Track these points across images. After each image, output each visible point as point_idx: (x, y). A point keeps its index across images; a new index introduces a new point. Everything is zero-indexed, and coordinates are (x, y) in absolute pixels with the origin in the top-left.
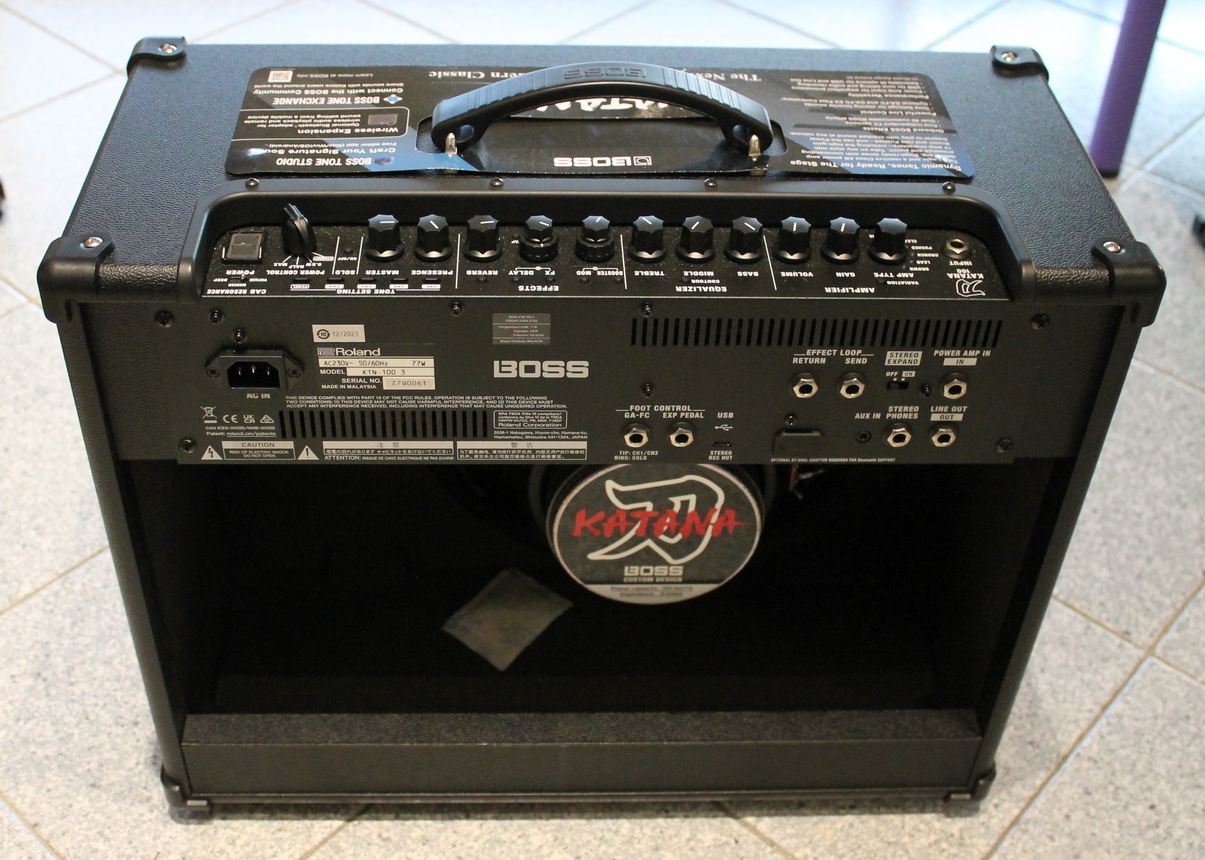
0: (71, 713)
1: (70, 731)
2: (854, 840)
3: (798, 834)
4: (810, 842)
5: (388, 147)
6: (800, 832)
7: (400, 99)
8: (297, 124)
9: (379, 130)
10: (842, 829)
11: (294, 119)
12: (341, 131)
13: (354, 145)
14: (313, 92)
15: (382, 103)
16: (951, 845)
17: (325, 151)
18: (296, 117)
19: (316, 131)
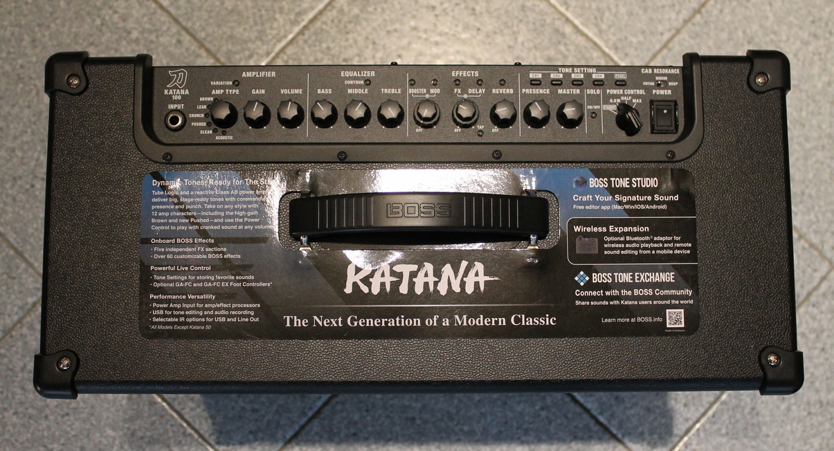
7: (577, 279)
9: (589, 229)
11: (656, 249)
12: (616, 230)
13: (605, 208)
14: (646, 292)
15: (591, 271)
17: (625, 199)
18: (653, 252)
19: (635, 229)
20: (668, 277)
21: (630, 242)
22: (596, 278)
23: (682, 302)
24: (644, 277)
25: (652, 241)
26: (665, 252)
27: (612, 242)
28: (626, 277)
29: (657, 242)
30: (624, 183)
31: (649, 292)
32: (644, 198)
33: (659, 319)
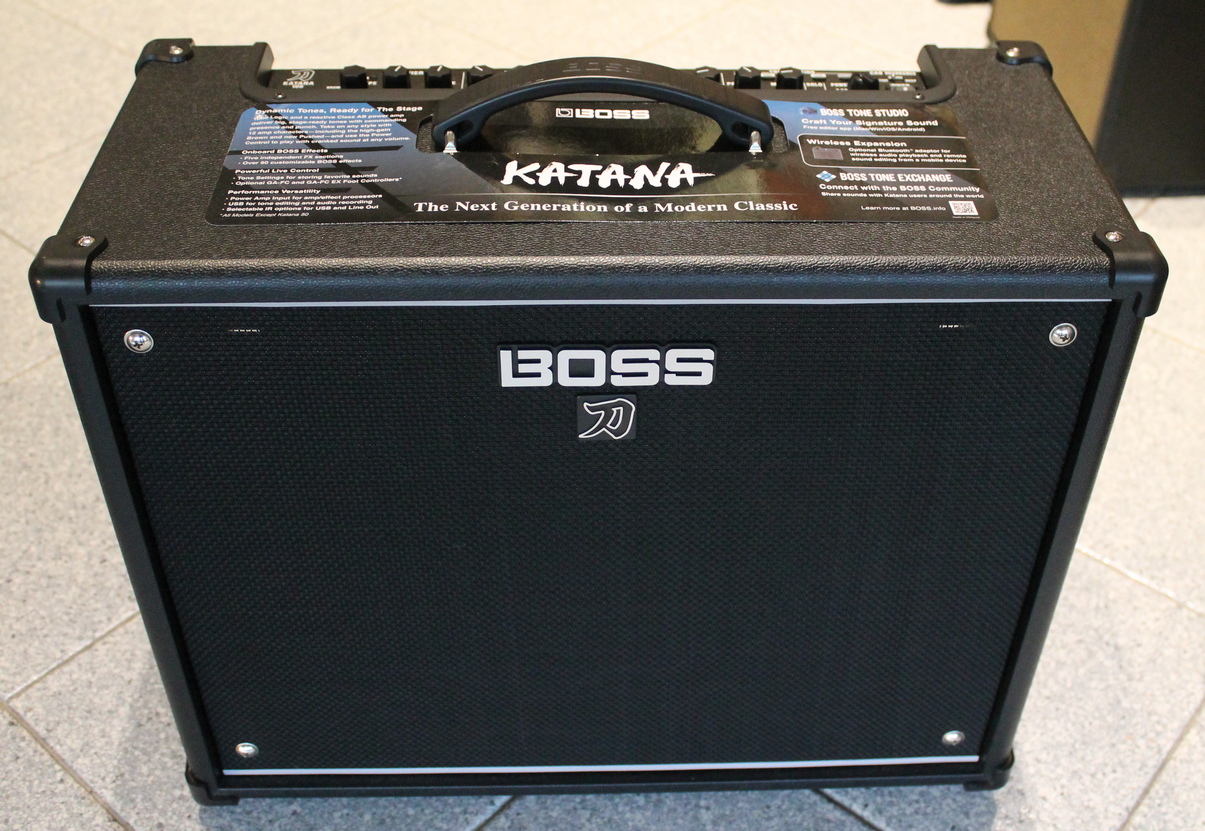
5: (809, 125)
7: (819, 176)
8: (911, 153)
9: (827, 143)
11: (920, 158)
12: (863, 144)
13: (845, 129)
14: (916, 188)
15: (837, 172)
17: (869, 124)
18: (917, 160)
19: (888, 144)
20: (943, 178)
21: (885, 153)
22: (845, 177)
23: (968, 196)
24: (910, 178)
25: (914, 153)
26: (933, 160)
27: (859, 153)
28: (886, 177)
29: (920, 153)
30: (864, 113)
31: (921, 188)
32: (892, 124)
33: (942, 209)
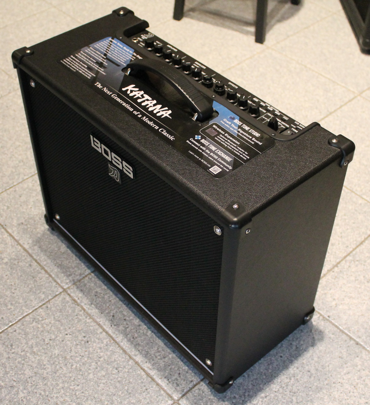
0: (362, 389)
1: (359, 381)
2: (71, 323)
3: (89, 327)
4: (86, 324)
6: (88, 327)
10: (74, 327)
16: (38, 319)
20: (229, 159)
21: (228, 142)
22: (203, 141)
23: (224, 168)
24: (220, 153)
25: (236, 147)
26: (237, 153)
27: (221, 137)
28: (213, 148)
29: (238, 149)
30: (247, 128)
31: (216, 157)
32: (249, 136)
33: (209, 166)
